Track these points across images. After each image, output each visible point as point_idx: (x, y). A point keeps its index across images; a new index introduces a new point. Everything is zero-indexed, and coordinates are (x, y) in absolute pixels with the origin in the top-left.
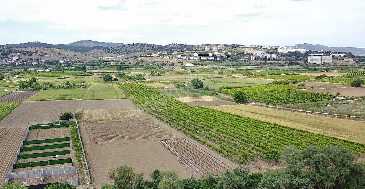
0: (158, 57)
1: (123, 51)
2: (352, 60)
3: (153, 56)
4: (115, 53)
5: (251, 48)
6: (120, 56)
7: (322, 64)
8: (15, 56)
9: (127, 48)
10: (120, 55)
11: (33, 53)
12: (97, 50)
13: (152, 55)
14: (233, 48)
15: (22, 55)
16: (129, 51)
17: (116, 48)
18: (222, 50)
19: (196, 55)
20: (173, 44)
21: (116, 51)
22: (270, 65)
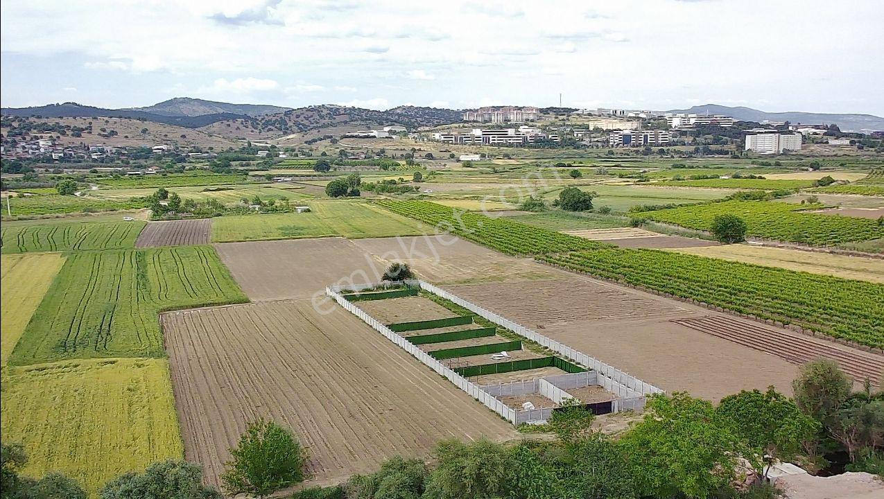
0: (386, 137)
1: (290, 124)
2: (847, 142)
3: (375, 137)
4: (272, 130)
5: (600, 116)
6: (288, 137)
7: (781, 152)
8: (42, 137)
9: (298, 116)
10: (285, 133)
11: (83, 130)
12: (228, 123)
13: (372, 134)
14: (559, 117)
15: (59, 135)
16: (303, 125)
17: (271, 117)
18: (532, 121)
19: (477, 132)
20: (404, 108)
21: (273, 124)
22: (659, 156)
